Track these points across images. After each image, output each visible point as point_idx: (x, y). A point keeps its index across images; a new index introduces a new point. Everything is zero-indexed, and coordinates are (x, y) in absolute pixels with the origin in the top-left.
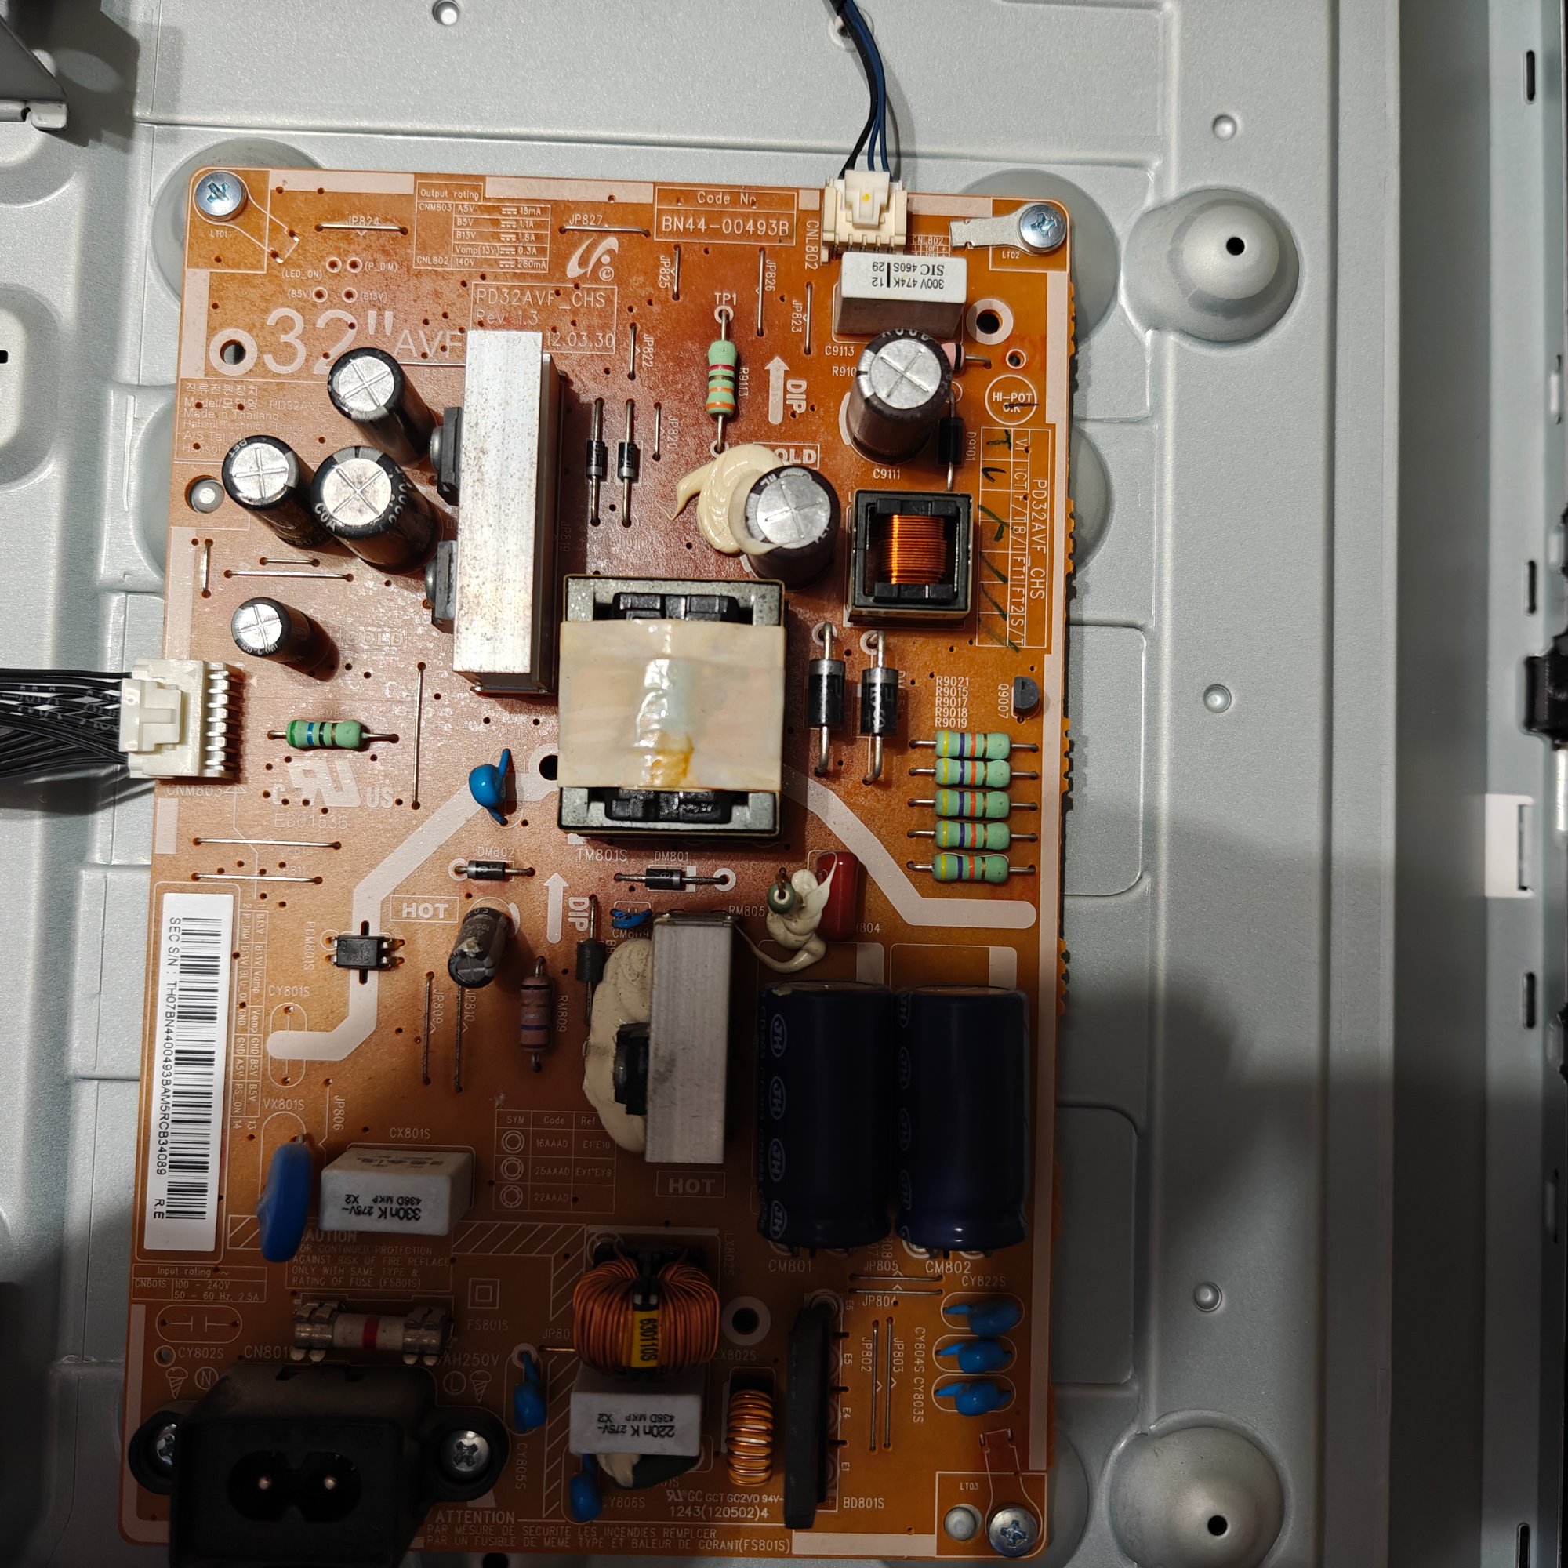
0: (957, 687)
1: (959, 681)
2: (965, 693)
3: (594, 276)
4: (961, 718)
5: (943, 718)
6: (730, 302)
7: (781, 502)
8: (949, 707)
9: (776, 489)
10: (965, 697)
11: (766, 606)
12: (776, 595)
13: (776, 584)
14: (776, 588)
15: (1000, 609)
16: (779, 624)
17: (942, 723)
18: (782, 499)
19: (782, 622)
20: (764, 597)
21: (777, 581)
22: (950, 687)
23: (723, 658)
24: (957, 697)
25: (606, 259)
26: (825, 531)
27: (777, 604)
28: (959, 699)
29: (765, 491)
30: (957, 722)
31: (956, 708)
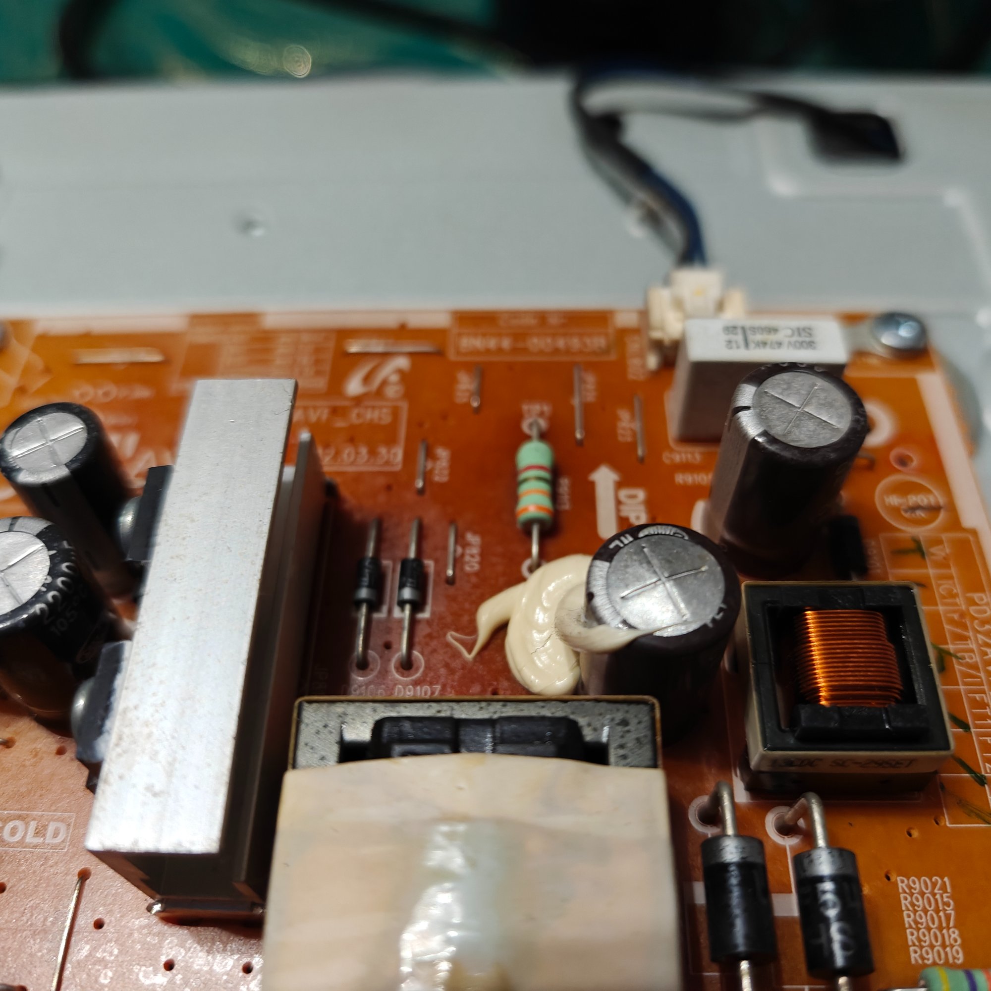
0: (934, 895)
1: (934, 885)
2: (948, 905)
3: (379, 393)
4: (952, 946)
5: (921, 947)
6: (541, 414)
7: (642, 570)
8: (929, 929)
9: (636, 553)
10: (950, 910)
11: (630, 740)
12: (646, 719)
13: (645, 703)
14: (645, 709)
15: (970, 770)
16: (655, 766)
17: (923, 958)
18: (645, 565)
19: (660, 762)
20: (624, 723)
21: (646, 697)
22: (922, 894)
23: (563, 821)
24: (937, 911)
25: (394, 378)
26: (721, 610)
27: (649, 733)
28: (941, 914)
29: (616, 558)
30: (946, 954)
31: (940, 928)
